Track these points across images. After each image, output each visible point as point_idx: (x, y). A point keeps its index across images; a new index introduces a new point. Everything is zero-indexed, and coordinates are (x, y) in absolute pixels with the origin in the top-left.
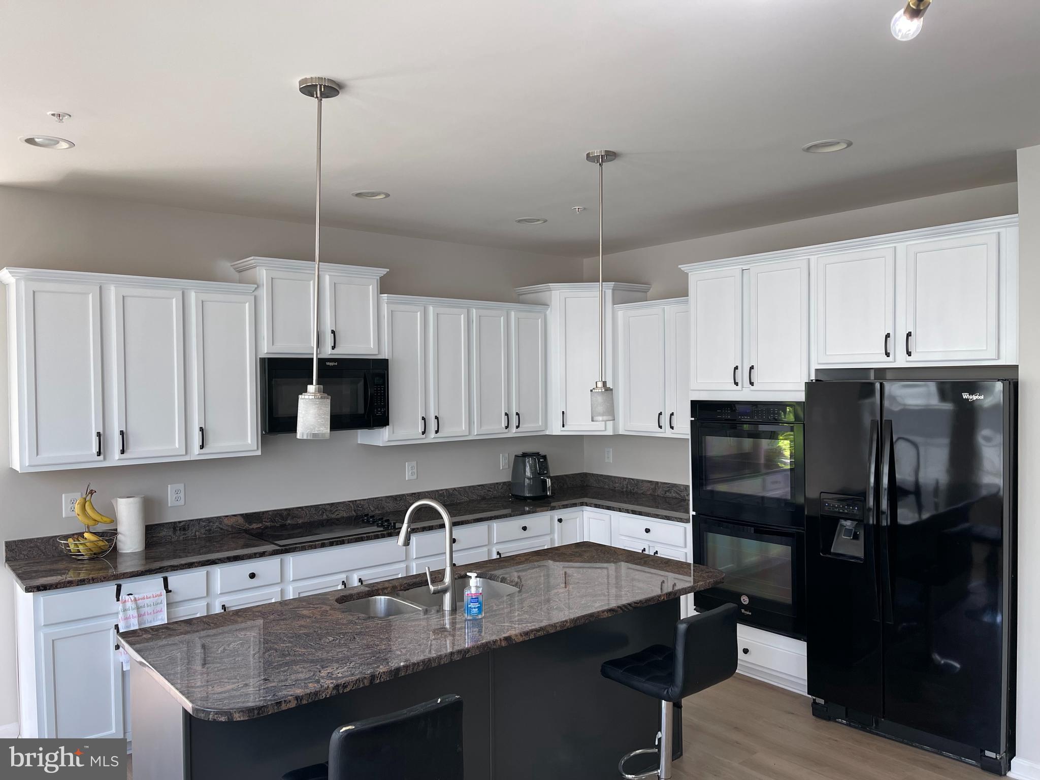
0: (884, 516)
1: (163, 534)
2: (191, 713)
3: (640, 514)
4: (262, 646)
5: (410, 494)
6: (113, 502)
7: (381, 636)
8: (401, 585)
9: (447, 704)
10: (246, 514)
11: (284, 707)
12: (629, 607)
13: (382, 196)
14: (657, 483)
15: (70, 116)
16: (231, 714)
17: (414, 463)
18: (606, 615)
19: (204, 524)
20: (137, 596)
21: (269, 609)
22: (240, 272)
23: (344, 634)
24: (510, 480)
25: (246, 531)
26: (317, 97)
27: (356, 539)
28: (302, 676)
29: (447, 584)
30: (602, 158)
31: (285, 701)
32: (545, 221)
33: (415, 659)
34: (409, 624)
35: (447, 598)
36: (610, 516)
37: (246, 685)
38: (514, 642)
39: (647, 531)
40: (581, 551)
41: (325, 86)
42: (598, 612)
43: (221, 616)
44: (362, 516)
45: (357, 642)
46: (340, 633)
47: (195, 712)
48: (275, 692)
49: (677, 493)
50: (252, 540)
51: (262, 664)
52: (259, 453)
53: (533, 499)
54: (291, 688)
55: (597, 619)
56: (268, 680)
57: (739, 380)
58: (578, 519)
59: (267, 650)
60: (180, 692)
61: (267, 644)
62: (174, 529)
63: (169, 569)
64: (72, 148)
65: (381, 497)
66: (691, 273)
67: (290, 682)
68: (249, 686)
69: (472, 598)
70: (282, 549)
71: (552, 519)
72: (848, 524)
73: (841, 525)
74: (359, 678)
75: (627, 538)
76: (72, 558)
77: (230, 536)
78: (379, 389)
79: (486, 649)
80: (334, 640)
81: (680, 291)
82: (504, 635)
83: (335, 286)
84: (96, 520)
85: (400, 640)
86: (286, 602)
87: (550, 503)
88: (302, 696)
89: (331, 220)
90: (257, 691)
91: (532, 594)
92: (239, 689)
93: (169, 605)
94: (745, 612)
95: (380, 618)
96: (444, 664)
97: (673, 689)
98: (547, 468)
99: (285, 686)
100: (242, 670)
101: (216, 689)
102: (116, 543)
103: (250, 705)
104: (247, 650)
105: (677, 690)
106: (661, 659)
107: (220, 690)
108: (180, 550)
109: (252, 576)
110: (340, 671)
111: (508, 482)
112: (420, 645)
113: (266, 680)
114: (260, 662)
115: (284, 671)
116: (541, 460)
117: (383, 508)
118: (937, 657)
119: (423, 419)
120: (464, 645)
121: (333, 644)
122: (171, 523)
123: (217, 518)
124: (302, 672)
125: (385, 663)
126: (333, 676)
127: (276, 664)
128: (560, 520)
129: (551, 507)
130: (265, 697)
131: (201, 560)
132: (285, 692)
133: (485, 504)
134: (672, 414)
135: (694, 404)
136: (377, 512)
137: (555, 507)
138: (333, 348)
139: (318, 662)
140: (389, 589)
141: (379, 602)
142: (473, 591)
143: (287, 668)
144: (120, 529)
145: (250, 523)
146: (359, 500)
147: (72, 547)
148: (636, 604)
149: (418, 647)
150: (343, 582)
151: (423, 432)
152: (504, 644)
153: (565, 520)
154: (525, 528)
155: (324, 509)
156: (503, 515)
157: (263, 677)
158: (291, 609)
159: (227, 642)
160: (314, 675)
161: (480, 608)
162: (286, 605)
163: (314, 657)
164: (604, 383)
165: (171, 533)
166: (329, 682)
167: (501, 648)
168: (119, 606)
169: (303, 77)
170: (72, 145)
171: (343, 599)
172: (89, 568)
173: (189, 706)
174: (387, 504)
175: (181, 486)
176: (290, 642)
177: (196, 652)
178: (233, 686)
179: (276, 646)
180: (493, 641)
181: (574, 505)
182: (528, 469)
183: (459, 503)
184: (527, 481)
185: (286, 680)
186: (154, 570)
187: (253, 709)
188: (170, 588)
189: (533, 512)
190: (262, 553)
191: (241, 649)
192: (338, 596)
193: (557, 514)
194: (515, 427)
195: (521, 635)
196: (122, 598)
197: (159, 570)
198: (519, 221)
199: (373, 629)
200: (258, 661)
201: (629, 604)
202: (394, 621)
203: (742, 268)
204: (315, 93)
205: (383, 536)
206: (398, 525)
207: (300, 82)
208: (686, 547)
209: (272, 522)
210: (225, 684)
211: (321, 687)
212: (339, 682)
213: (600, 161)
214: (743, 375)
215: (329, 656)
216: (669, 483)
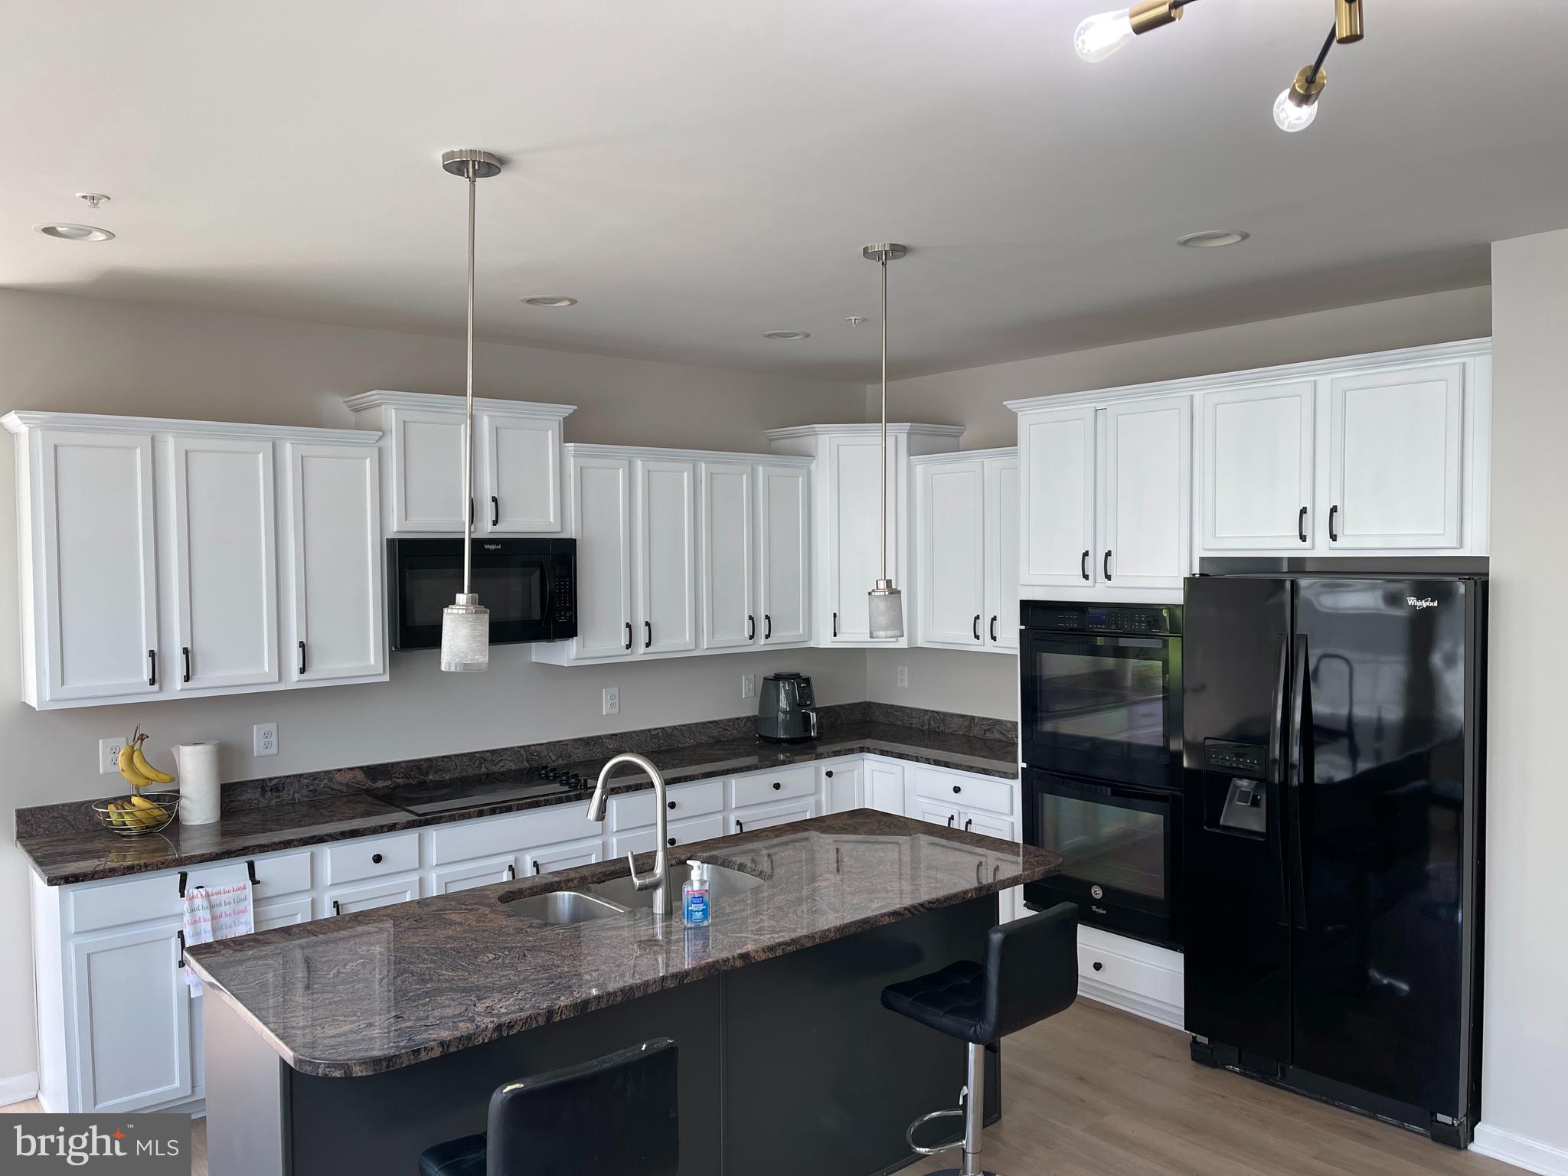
0: (1295, 772)
1: (246, 796)
2: (292, 1065)
3: (946, 765)
4: (393, 967)
5: (608, 735)
6: (174, 751)
7: (563, 953)
8: (593, 876)
9: (655, 1051)
10: (368, 767)
11: (424, 1056)
12: (921, 909)
13: (565, 303)
14: (973, 718)
15: (109, 198)
16: (349, 1067)
17: (615, 690)
18: (887, 921)
19: (306, 781)
20: (209, 890)
21: (403, 911)
22: (357, 411)
23: (510, 949)
24: (757, 714)
25: (367, 791)
26: (468, 177)
27: (529, 803)
28: (449, 1012)
29: (658, 876)
30: (886, 254)
31: (425, 1048)
32: (807, 336)
33: (612, 987)
34: (604, 935)
35: (659, 895)
36: (903, 767)
37: (370, 1025)
38: (753, 961)
39: (957, 790)
40: (856, 823)
41: (479, 162)
42: (876, 916)
43: (333, 922)
44: (537, 769)
45: (528, 962)
46: (504, 948)
47: (298, 1064)
48: (411, 1035)
49: (1001, 733)
50: (376, 805)
51: (392, 994)
52: (386, 678)
53: (791, 742)
54: (433, 1029)
55: (874, 926)
56: (402, 1017)
57: (1089, 571)
58: (856, 772)
59: (400, 973)
60: (276, 1035)
61: (400, 963)
62: (262, 790)
63: (257, 850)
64: (112, 240)
65: (566, 740)
66: (1022, 413)
67: (432, 1020)
68: (374, 1026)
69: (695, 898)
70: (421, 820)
71: (817, 772)
72: (1244, 783)
73: (1235, 785)
74: (530, 1014)
75: (927, 801)
76: (113, 834)
77: (345, 799)
78: (562, 583)
79: (712, 971)
80: (495, 958)
81: (1006, 438)
82: (739, 951)
83: (497, 431)
84: (148, 779)
85: (589, 958)
86: (427, 901)
87: (816, 748)
88: (450, 1041)
89: (490, 334)
90: (385, 1033)
91: (781, 890)
92: (360, 1030)
93: (256, 902)
94: (1097, 910)
95: (562, 926)
96: (653, 994)
97: (982, 1026)
98: (810, 696)
99: (425, 1026)
100: (364, 1003)
101: (326, 1030)
102: (178, 810)
103: (377, 1055)
104: (370, 974)
105: (987, 1027)
106: (968, 982)
107: (333, 1032)
108: (272, 821)
109: (378, 859)
110: (504, 1004)
111: (753, 716)
112: (618, 966)
113: (398, 1018)
114: (390, 991)
115: (424, 1005)
116: (802, 684)
117: (570, 756)
118: (1375, 974)
119: (628, 625)
120: (682, 966)
121: (494, 964)
122: (258, 780)
123: (326, 772)
124: (449, 1006)
125: (568, 992)
126: (494, 1012)
127: (412, 994)
128: (829, 774)
129: (817, 755)
130: (398, 1042)
131: (302, 836)
132: (425, 1036)
133: (720, 749)
134: (994, 619)
135: (1025, 605)
136: (561, 762)
137: (822, 754)
138: (495, 523)
139: (473, 990)
140: (576, 881)
141: (562, 900)
142: (696, 886)
143: (428, 1000)
144: (184, 790)
145: (374, 780)
146: (533, 745)
147: (114, 818)
148: (931, 905)
149: (614, 969)
150: (510, 866)
151: (627, 645)
152: (738, 963)
153: (836, 773)
154: (777, 786)
155: (482, 758)
156: (746, 767)
157: (394, 1014)
158: (433, 911)
159: (342, 961)
160: (466, 1010)
161: (705, 912)
162: (427, 905)
163: (467, 983)
164: (889, 583)
165: (257, 796)
166: (487, 1020)
167: (735, 970)
168: (184, 905)
169: (449, 150)
170: (111, 235)
171: (510, 897)
172: (138, 849)
173: (289, 1055)
174: (576, 751)
175: (271, 727)
176: (432, 961)
177: (298, 976)
178: (352, 1026)
179: (412, 967)
180: (723, 960)
181: (851, 751)
182: (783, 697)
183: (682, 748)
184: (781, 716)
185: (427, 1017)
186: (235, 851)
187: (381, 1060)
188: (258, 877)
189: (790, 762)
190: (391, 826)
191: (362, 971)
192: (501, 892)
193: (826, 765)
194: (763, 637)
195: (763, 950)
196: (188, 892)
197: (242, 852)
198: (769, 336)
199: (552, 942)
200: (387, 990)
201: (921, 905)
202: (584, 929)
203: (1095, 407)
204: (465, 171)
205: (569, 800)
206: (590, 783)
207: (443, 156)
208: (1012, 813)
209: (407, 778)
210: (341, 1023)
211: (477, 1028)
212: (503, 1019)
213: (884, 258)
214: (1095, 565)
215: (488, 982)
216: (991, 719)
